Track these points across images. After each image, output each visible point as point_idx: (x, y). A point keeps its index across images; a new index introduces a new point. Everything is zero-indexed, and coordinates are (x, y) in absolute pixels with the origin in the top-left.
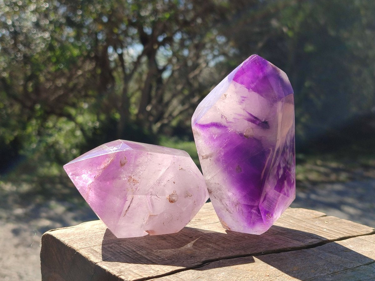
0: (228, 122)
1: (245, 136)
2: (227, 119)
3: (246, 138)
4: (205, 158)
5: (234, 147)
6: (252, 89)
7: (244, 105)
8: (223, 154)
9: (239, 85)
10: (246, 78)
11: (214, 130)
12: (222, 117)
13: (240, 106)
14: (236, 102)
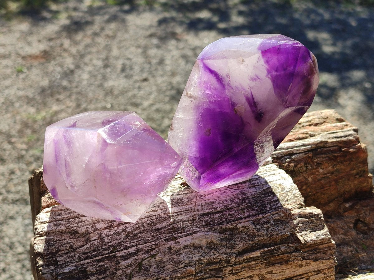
0: (228, 85)
1: (235, 109)
2: (230, 82)
3: (235, 112)
4: (188, 96)
5: (219, 110)
6: (271, 76)
7: (253, 84)
8: (205, 107)
9: (262, 61)
10: (274, 59)
11: (213, 80)
12: (227, 76)
13: (249, 82)
14: (248, 75)
